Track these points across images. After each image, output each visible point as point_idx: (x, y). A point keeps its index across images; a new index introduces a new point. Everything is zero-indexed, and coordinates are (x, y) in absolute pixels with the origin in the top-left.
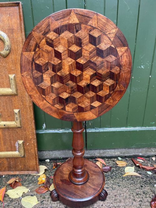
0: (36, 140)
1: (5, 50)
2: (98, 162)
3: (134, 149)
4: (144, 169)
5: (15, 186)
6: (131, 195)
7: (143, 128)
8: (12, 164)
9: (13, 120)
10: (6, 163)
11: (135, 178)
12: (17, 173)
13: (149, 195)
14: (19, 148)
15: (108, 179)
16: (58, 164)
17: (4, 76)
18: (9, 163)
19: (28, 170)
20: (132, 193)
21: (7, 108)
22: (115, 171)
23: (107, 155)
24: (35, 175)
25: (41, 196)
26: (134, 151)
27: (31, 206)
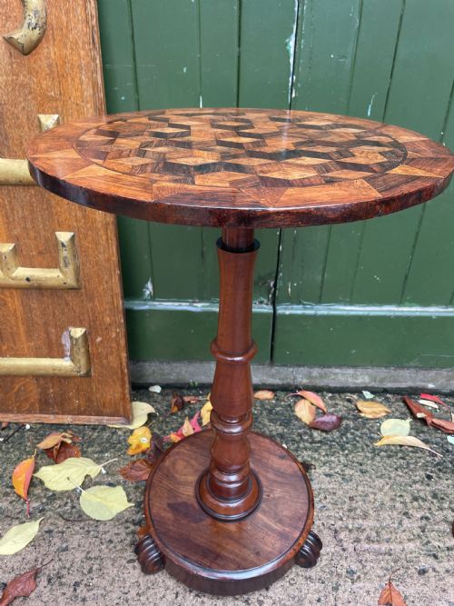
0: (123, 330)
1: (26, 25)
2: (303, 401)
3: (413, 370)
4: (437, 427)
5: (63, 454)
6: (398, 499)
7: (451, 309)
8: (52, 392)
9: (53, 264)
10: (34, 393)
11: (412, 452)
12: (67, 419)
13: (450, 503)
14: (72, 349)
15: (333, 450)
16: (186, 399)
17: (23, 117)
18: (44, 392)
19: (99, 414)
20: (399, 494)
21: (33, 227)
22: (352, 431)
23: (332, 385)
24: (120, 429)
25: (136, 488)
26: (413, 375)
27: (108, 513)
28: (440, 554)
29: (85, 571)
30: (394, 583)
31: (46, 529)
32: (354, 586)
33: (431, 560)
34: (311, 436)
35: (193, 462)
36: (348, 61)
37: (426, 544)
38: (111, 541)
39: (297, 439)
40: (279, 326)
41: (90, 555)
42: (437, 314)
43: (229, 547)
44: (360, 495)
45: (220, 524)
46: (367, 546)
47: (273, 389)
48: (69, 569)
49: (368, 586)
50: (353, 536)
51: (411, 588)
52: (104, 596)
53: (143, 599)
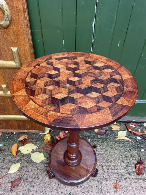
1: (5, 20)
4: (134, 134)
5: (25, 142)
6: (121, 157)
8: (21, 124)
10: (16, 124)
11: (126, 142)
12: (26, 131)
13: (136, 158)
15: (103, 141)
17: (6, 48)
18: (19, 124)
20: (121, 155)
22: (109, 135)
24: (41, 134)
25: (47, 153)
26: (129, 118)
27: (39, 161)
28: (131, 173)
29: (34, 178)
30: (117, 182)
31: (22, 165)
32: (106, 183)
33: (128, 175)
34: (97, 136)
36: (112, 30)
37: (127, 170)
38: (40, 169)
41: (35, 173)
42: (137, 102)
43: (72, 174)
46: (111, 171)
48: (29, 177)
49: (110, 182)
50: (107, 168)
51: (122, 183)
52: (39, 185)
53: (49, 186)
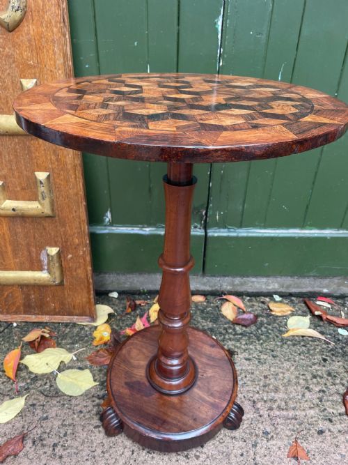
0: (89, 249)
2: (228, 302)
3: (312, 278)
4: (330, 322)
5: (43, 346)
6: (301, 377)
7: (341, 232)
8: (34, 297)
9: (34, 198)
10: (19, 298)
11: (312, 341)
12: (46, 318)
13: (341, 379)
14: (49, 264)
15: (251, 340)
16: (138, 302)
17: (8, 81)
18: (27, 297)
19: (70, 314)
20: (302, 373)
21: (17, 168)
22: (266, 325)
23: (250, 290)
24: (86, 326)
25: (100, 371)
26: (312, 283)
27: (78, 390)
28: (334, 419)
29: (62, 435)
30: (299, 441)
31: (30, 403)
32: (269, 444)
33: (327, 423)
34: (234, 330)
35: (144, 351)
36: (264, 37)
37: (323, 411)
38: (81, 412)
39: (224, 332)
40: (209, 246)
41: (65, 423)
42: (332, 235)
43: (173, 415)
44: (273, 375)
45: (166, 397)
46: (278, 413)
47: (204, 294)
48: (49, 433)
49: (279, 443)
50: (267, 405)
51: (312, 444)
52: (76, 454)
53: (107, 455)
